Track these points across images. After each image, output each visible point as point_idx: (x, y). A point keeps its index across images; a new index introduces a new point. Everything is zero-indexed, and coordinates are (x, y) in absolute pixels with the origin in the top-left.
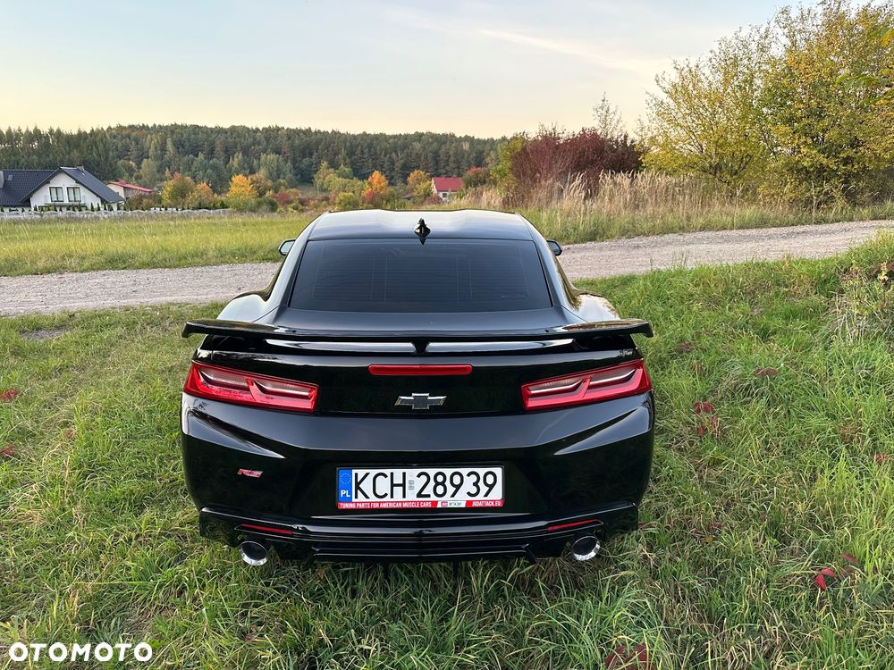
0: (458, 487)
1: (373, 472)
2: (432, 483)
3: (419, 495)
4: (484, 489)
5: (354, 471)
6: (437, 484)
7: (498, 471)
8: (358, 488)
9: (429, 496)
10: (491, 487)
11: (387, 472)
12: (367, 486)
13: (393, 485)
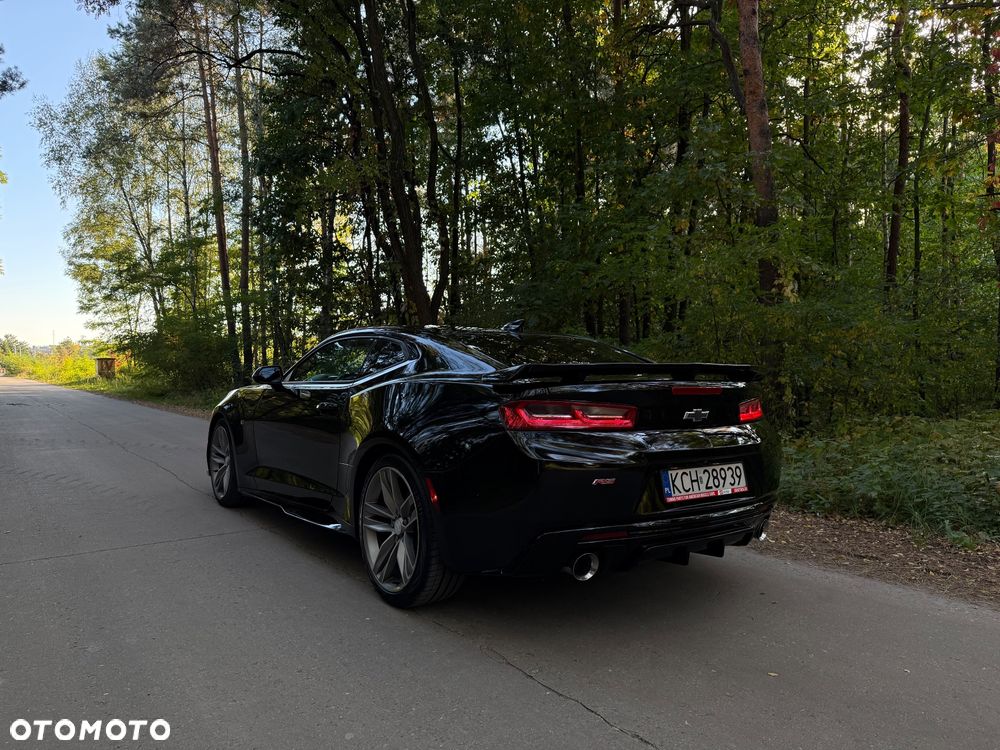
0: (724, 479)
1: (680, 472)
2: (711, 478)
3: (707, 488)
4: (737, 479)
5: (670, 472)
6: (715, 478)
7: (740, 465)
8: (674, 485)
9: (711, 488)
10: (739, 477)
11: (687, 471)
12: (678, 483)
13: (692, 481)
